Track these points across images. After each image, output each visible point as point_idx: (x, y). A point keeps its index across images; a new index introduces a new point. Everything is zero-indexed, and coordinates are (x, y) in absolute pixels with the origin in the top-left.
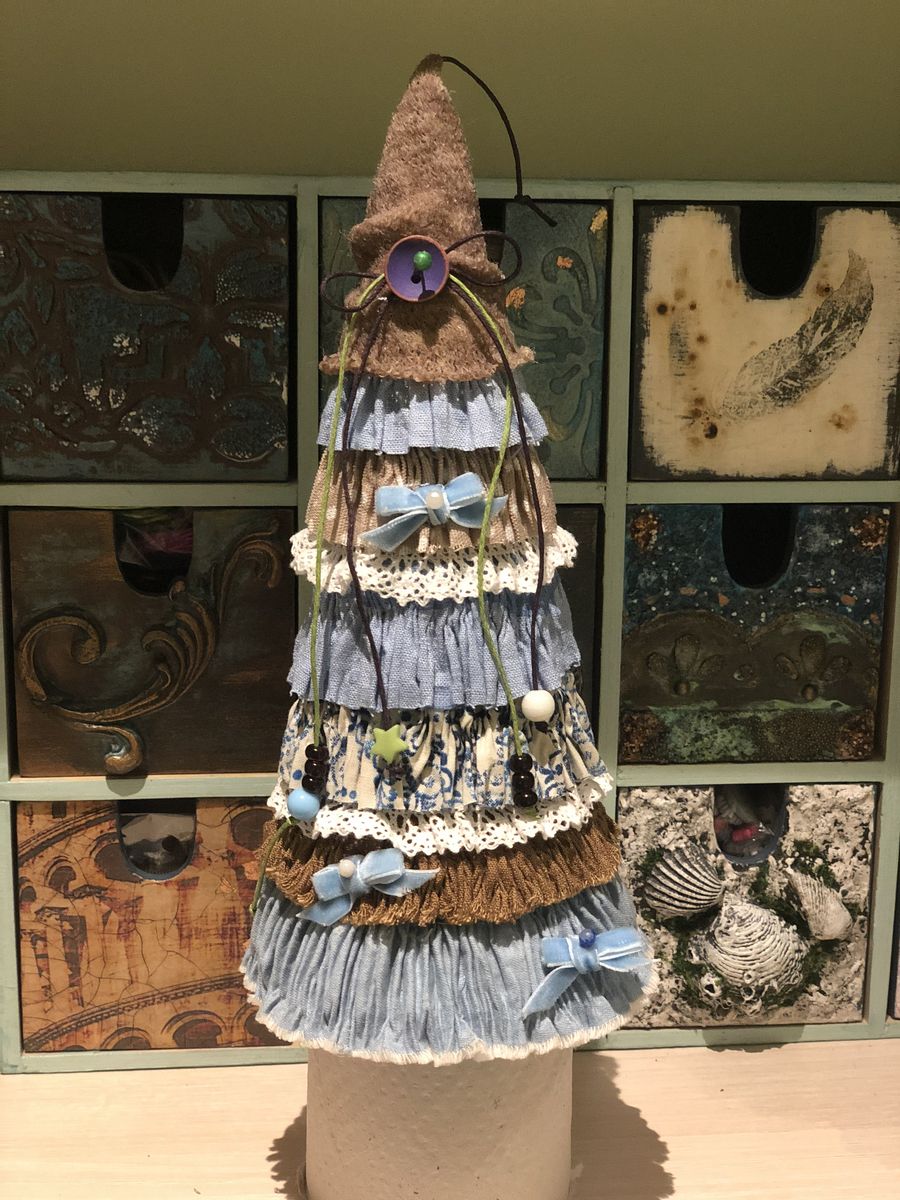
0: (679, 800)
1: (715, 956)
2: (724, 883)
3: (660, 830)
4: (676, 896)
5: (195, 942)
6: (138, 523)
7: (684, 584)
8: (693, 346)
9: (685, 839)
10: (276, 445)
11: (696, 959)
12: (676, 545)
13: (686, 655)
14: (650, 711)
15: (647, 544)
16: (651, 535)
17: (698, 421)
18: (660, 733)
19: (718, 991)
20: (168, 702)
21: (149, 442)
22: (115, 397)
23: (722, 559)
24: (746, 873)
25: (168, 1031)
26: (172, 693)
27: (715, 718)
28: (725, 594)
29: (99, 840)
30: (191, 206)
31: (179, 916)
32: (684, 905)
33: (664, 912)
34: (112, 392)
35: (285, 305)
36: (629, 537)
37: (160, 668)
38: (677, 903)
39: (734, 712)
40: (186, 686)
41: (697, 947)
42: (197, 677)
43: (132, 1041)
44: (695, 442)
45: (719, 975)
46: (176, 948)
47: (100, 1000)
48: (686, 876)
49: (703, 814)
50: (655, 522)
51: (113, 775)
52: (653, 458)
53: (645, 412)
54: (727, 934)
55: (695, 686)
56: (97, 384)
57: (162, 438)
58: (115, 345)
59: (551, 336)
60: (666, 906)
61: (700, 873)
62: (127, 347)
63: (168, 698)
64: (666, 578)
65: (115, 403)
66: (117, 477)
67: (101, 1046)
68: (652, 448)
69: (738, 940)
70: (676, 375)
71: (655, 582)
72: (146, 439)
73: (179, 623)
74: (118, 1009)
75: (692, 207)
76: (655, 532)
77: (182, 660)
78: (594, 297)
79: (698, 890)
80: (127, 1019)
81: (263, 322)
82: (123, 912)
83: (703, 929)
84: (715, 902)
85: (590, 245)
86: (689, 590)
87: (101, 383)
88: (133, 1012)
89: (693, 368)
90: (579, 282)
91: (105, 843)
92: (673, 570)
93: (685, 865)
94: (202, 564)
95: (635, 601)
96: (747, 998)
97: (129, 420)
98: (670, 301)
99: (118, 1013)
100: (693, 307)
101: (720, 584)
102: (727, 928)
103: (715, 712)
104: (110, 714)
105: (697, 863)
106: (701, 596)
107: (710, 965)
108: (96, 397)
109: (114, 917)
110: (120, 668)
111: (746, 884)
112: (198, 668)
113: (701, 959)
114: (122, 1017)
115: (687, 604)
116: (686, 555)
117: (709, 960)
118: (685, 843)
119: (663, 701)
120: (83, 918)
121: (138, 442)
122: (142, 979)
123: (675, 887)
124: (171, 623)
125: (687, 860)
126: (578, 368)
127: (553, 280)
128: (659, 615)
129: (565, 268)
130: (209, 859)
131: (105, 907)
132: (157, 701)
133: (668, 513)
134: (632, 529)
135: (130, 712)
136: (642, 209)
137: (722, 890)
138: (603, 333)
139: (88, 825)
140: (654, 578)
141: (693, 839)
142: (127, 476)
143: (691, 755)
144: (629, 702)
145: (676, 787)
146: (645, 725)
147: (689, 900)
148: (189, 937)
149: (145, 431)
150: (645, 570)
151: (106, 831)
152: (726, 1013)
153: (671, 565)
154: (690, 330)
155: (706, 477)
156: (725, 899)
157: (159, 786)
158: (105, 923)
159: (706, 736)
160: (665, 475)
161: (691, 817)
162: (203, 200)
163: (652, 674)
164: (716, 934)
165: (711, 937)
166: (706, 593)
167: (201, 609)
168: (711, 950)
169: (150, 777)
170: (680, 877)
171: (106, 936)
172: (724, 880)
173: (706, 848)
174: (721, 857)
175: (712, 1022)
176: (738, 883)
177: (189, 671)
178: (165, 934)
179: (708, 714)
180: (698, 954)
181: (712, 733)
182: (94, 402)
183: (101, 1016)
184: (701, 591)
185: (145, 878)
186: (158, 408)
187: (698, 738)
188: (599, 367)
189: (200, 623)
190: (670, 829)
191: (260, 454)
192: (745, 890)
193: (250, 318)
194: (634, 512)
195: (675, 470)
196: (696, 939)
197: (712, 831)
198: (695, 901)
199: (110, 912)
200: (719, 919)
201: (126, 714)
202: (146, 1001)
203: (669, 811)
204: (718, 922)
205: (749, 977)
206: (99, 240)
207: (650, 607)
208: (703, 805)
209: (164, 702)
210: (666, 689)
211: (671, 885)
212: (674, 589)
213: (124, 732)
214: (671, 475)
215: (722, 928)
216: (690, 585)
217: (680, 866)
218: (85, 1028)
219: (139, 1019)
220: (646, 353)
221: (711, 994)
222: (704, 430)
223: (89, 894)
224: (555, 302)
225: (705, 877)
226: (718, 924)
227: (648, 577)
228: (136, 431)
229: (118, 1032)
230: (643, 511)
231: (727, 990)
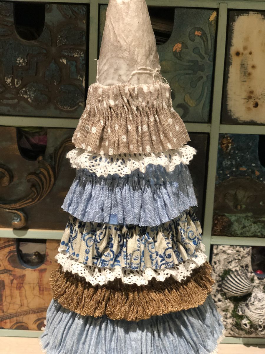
0: (237, 251)
1: (248, 313)
2: (254, 284)
3: (229, 262)
4: (234, 289)
5: (45, 293)
6: (27, 132)
7: (241, 166)
8: (250, 70)
9: (239, 267)
10: (80, 104)
11: (240, 313)
12: (239, 150)
13: (241, 194)
14: (225, 215)
15: (227, 149)
16: (228, 146)
17: (251, 100)
18: (229, 224)
19: (248, 326)
20: (36, 202)
21: (30, 101)
22: (17, 82)
23: (257, 157)
24: (262, 281)
25: (35, 324)
26: (37, 199)
27: (252, 220)
28: (258, 171)
29: (10, 252)
30: (48, 7)
31: (39, 283)
32: (237, 292)
33: (229, 294)
34: (16, 80)
35: (84, 48)
36: (220, 146)
37: (33, 189)
38: (234, 292)
39: (259, 218)
40: (43, 197)
41: (242, 308)
42: (47, 193)
43: (22, 326)
44: (249, 109)
45: (249, 320)
46: (38, 294)
47: (11, 311)
48: (238, 281)
49: (246, 257)
50: (231, 141)
51: (15, 229)
52: (231, 115)
53: (228, 96)
54: (253, 305)
55: (244, 206)
56: (10, 77)
57: (35, 99)
58: (17, 62)
59: (192, 64)
60: (230, 292)
61: (244, 281)
62: (22, 63)
63: (36, 201)
64: (234, 163)
65: (17, 84)
66: (18, 114)
67: (11, 327)
68: (231, 111)
69: (257, 307)
70: (242, 81)
71: (229, 165)
72: (29, 99)
73: (41, 172)
74: (17, 315)
75: (252, 12)
76: (230, 145)
77: (41, 186)
78: (210, 48)
79: (243, 287)
80: (20, 319)
81: (75, 54)
82: (18, 280)
83: (244, 301)
84: (249, 292)
85: (209, 26)
86: (243, 169)
87: (12, 77)
88: (22, 316)
89: (250, 79)
90: (204, 41)
91: (12, 254)
92: (237, 160)
93: (238, 277)
94: (50, 150)
95: (221, 172)
96: (260, 329)
97: (22, 92)
98: (241, 50)
99: (16, 316)
100: (251, 53)
101: (256, 167)
102: (254, 302)
103: (251, 217)
104: (13, 206)
105: (243, 276)
106: (248, 171)
107: (246, 316)
108: (10, 82)
109: (15, 281)
110: (19, 188)
111: (262, 285)
112: (48, 190)
113: (243, 313)
114: (18, 318)
115: (242, 174)
116: (243, 154)
117: (246, 314)
118: (239, 268)
119: (231, 212)
120: (3, 281)
121: (26, 100)
122: (26, 304)
123: (234, 285)
124: (38, 172)
125: (239, 275)
126: (202, 77)
127: (193, 40)
128: (231, 178)
129: (198, 36)
130: (51, 262)
131: (12, 278)
132: (31, 202)
133: (236, 137)
134: (221, 143)
135: (21, 206)
136: (231, 12)
137: (252, 287)
138: (212, 63)
139: (5, 247)
140: (229, 163)
141: (242, 267)
142: (22, 114)
143: (241, 234)
144: (217, 211)
145: (236, 246)
146: (223, 221)
147: (239, 291)
148: (43, 290)
149: (29, 96)
150: (226, 160)
151: (12, 250)
152: (251, 334)
153: (236, 158)
154: (249, 63)
155: (252, 123)
156: (254, 291)
157: (32, 233)
158: (12, 283)
159: (248, 226)
160: (236, 122)
161: (242, 258)
162: (52, 5)
163: (227, 201)
164: (249, 304)
165: (247, 305)
166: (250, 170)
167: (49, 167)
168: (247, 311)
169: (30, 230)
170: (236, 282)
171: (12, 288)
172: (253, 283)
173: (247, 270)
174: (253, 274)
175: (246, 336)
176: (259, 284)
177: (44, 191)
178: (34, 289)
179: (249, 218)
180: (242, 311)
181: (250, 225)
182: (9, 84)
183: (10, 317)
184: (248, 169)
185: (27, 268)
186: (34, 87)
187: (244, 227)
188: (211, 77)
189: (48, 173)
190: (233, 262)
191: (74, 107)
192: (262, 287)
193: (70, 52)
194: (222, 136)
195: (240, 120)
196: (241, 305)
197: (250, 264)
198: (241, 291)
199: (13, 280)
200: (251, 298)
201: (20, 206)
202: (27, 313)
203: (233, 255)
204: (250, 300)
205: (261, 322)
206: (12, 19)
207: (227, 174)
208: (247, 254)
209: (34, 202)
210: (232, 208)
211: (232, 284)
212: (237, 168)
213: (19, 213)
214: (238, 122)
215: (251, 302)
216: (244, 166)
217: (236, 277)
218: (4, 321)
219: (24, 319)
220: (230, 72)
221: (246, 327)
222: (253, 104)
223: (6, 272)
224: (194, 49)
225: (246, 282)
226: (250, 301)
227: (227, 163)
228: (25, 96)
229: (17, 323)
230: (226, 136)
231: (252, 325)
